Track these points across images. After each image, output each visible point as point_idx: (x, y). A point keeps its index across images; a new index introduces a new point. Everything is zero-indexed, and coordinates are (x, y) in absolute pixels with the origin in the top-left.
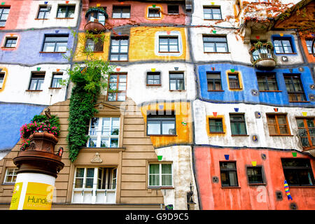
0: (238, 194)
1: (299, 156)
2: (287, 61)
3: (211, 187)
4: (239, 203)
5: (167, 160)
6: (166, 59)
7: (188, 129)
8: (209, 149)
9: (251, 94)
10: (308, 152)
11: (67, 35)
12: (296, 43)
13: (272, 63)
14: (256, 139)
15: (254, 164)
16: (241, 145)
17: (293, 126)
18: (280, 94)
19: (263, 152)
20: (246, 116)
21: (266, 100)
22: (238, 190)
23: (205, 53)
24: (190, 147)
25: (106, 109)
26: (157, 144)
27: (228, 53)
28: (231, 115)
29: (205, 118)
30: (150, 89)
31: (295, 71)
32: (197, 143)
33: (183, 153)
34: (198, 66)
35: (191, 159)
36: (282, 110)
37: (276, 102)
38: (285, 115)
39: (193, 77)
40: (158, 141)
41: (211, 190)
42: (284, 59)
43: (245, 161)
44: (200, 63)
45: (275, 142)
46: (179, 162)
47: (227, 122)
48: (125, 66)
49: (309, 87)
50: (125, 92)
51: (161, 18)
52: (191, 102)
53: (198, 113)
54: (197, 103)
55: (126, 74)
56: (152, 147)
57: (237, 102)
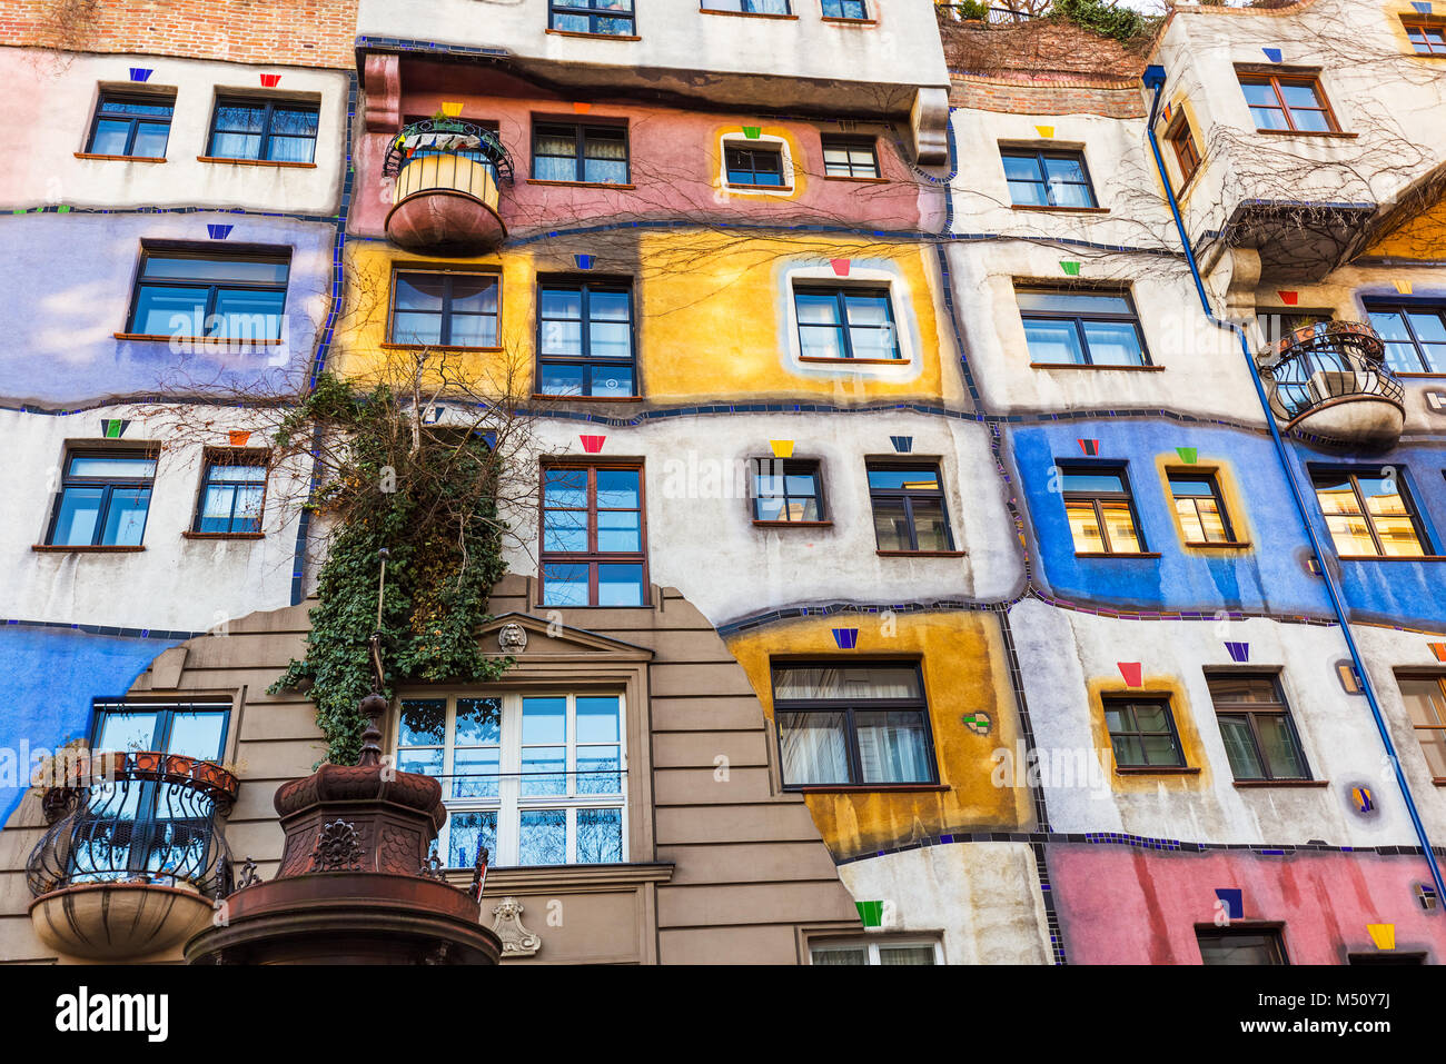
5: (910, 923)
6: (842, 396)
8: (1126, 857)
9: (1295, 573)
11: (282, 255)
13: (1386, 423)
14: (1364, 800)
15: (1384, 938)
16: (1294, 836)
20: (1289, 683)
21: (1378, 598)
23: (1037, 367)
24: (1023, 849)
25: (542, 650)
26: (847, 831)
27: (1149, 367)
28: (1213, 675)
29: (1085, 693)
30: (775, 544)
32: (1058, 827)
33: (990, 881)
34: (1009, 434)
35: (1040, 913)
37: (1436, 612)
39: (991, 484)
40: (848, 821)
42: (1437, 402)
43: (1333, 923)
44: (1017, 416)
46: (980, 933)
47: (1199, 712)
48: (629, 424)
50: (636, 560)
51: (796, 190)
52: (999, 608)
53: (1041, 668)
54: (1033, 619)
55: (636, 464)
56: (821, 854)
57: (1237, 612)
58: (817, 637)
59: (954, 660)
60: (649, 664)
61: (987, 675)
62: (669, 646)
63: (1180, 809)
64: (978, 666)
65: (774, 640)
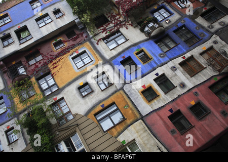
0: (196, 131)
1: (219, 78)
2: (170, 22)
3: (173, 139)
4: (200, 137)
5: (130, 140)
7: (131, 109)
8: (155, 113)
9: (160, 58)
10: (223, 71)
11: (1, 98)
12: (168, 7)
13: (161, 30)
14: (183, 85)
15: (193, 103)
16: (176, 96)
17: (202, 61)
18: (180, 46)
19: (194, 91)
20: (166, 75)
21: (172, 55)
22: (194, 129)
23: (111, 50)
24: (140, 121)
25: (62, 133)
26: (115, 134)
27: (127, 40)
28: (155, 80)
29: (139, 94)
30: (87, 98)
31: (180, 25)
32: (144, 115)
33: (138, 128)
34: (112, 62)
35: (147, 128)
36: (188, 55)
37: (181, 53)
38: (192, 57)
41: (175, 141)
42: (167, 22)
43: (186, 105)
44: (112, 59)
45: (197, 79)
46: (140, 136)
47: (156, 87)
48: (59, 93)
49: (195, 29)
50: (70, 112)
51: (66, 45)
52: (122, 89)
53: (131, 94)
54: (127, 87)
55: (63, 98)
56: (113, 138)
57: (154, 69)
58: (99, 108)
59: (119, 100)
60: (78, 126)
61: (124, 99)
62: (79, 122)
63: (159, 102)
64: (123, 99)
65: (93, 112)
